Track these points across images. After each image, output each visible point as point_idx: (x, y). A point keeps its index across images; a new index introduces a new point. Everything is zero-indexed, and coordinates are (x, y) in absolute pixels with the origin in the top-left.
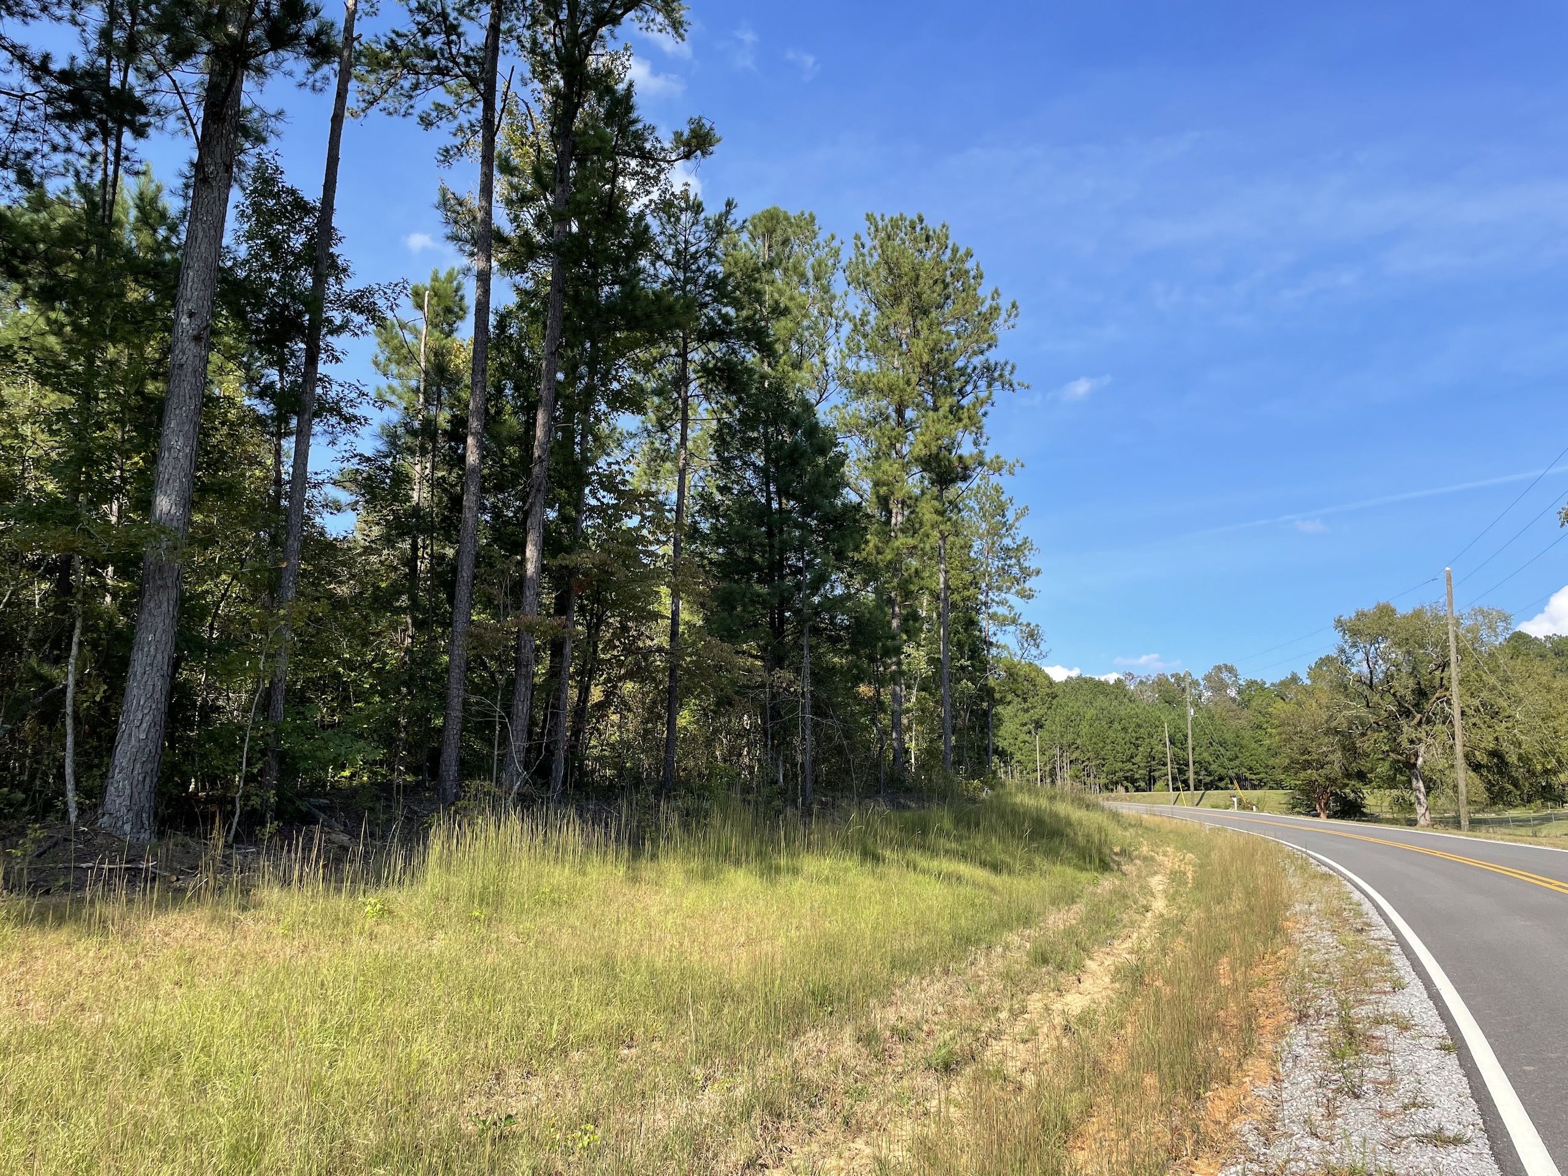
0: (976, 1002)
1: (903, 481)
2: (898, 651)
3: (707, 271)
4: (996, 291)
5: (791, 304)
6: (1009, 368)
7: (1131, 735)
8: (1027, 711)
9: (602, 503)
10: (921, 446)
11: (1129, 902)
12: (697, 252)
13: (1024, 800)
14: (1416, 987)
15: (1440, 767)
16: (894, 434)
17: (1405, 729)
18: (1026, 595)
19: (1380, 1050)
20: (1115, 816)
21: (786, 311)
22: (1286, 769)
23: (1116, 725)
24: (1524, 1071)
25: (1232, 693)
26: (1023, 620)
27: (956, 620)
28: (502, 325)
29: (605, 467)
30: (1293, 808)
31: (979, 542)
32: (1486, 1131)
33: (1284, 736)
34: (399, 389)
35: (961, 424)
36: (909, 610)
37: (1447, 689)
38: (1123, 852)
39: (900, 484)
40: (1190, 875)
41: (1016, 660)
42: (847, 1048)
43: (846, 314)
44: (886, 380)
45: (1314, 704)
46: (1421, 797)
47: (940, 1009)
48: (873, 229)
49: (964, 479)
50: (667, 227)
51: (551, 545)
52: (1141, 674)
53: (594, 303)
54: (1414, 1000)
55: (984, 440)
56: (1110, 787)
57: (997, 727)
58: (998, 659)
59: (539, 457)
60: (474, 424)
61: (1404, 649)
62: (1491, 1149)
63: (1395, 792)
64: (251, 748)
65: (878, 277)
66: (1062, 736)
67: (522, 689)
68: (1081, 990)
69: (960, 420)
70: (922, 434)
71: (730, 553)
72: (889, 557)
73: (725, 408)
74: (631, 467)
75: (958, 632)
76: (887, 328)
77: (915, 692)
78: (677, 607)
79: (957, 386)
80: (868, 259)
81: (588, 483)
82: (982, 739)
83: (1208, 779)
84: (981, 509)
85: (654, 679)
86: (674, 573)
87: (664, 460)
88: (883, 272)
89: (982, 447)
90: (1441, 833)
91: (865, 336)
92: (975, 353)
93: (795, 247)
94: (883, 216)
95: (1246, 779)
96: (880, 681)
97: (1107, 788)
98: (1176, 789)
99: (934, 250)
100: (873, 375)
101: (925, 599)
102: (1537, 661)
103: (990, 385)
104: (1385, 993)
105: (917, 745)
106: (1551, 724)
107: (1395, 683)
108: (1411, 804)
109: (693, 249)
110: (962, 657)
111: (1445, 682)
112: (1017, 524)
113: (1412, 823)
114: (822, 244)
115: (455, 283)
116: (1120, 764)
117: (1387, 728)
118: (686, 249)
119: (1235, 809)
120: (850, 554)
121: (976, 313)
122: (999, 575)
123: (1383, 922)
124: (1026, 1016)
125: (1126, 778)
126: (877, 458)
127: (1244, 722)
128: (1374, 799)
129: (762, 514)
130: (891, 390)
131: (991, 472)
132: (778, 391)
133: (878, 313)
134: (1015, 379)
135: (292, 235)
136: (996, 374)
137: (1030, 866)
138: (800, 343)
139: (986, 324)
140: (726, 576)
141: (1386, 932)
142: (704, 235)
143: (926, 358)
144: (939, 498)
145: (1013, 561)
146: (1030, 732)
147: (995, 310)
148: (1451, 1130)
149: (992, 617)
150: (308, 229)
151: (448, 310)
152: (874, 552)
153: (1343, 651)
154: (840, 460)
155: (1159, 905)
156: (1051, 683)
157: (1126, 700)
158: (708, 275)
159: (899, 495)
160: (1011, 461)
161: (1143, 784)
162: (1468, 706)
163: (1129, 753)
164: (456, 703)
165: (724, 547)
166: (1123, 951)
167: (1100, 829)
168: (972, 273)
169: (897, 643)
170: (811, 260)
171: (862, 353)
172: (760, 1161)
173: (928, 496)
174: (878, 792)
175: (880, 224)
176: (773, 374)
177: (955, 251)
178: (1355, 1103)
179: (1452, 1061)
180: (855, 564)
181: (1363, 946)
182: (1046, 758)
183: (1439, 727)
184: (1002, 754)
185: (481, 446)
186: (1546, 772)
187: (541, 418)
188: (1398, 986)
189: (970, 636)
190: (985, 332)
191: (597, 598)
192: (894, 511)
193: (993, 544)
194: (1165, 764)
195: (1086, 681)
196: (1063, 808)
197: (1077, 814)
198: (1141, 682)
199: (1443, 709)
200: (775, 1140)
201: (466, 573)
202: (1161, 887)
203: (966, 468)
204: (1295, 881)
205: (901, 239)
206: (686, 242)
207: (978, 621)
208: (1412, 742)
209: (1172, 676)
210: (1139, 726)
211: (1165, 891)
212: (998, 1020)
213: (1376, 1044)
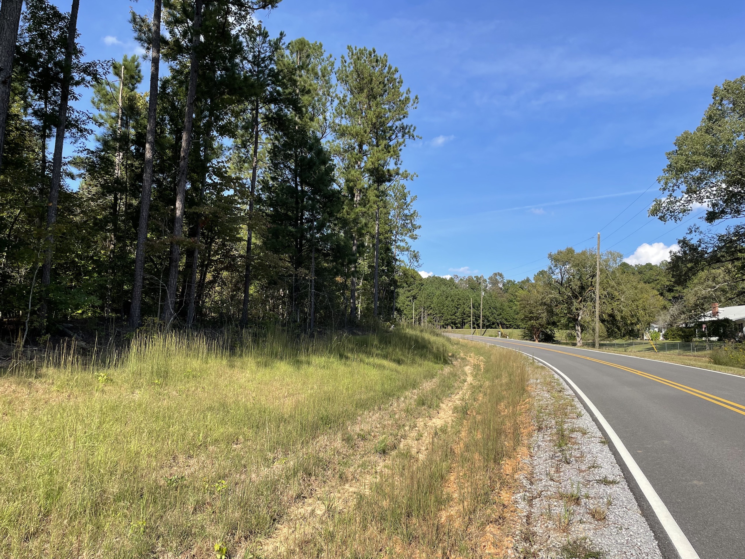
0: (394, 422)
1: (361, 180)
2: (355, 261)
3: (269, 67)
4: (409, 90)
5: (311, 88)
6: (413, 128)
7: (456, 303)
8: (409, 291)
9: (214, 182)
10: (371, 163)
11: (457, 378)
12: (264, 57)
13: (409, 331)
14: (587, 416)
15: (588, 321)
16: (357, 157)
17: (575, 304)
18: (414, 238)
19: (575, 443)
20: (449, 340)
21: (309, 92)
22: (522, 320)
23: (449, 299)
24: (638, 453)
25: (501, 286)
26: (412, 249)
27: (381, 248)
28: (164, 87)
29: (216, 164)
30: (524, 337)
31: (393, 211)
32: (625, 478)
33: (522, 305)
34: (105, 117)
35: (390, 154)
36: (361, 242)
37: (593, 287)
38: (453, 356)
39: (360, 181)
40: (482, 366)
41: (407, 267)
42: (338, 444)
43: (336, 95)
44: (355, 130)
45: (536, 292)
46: (579, 333)
47: (378, 426)
48: (350, 54)
49: (389, 181)
50: (249, 43)
51: (189, 202)
52: (461, 276)
53: (212, 79)
54: (587, 422)
55: (400, 162)
56: (445, 326)
57: (397, 298)
58: (400, 267)
59: (184, 156)
60: (150, 138)
61: (577, 268)
62: (628, 486)
63: (568, 331)
64: (33, 298)
65: (352, 78)
66: (425, 303)
67: (173, 272)
68: (439, 417)
69: (389, 152)
70: (371, 158)
71: (276, 210)
72: (353, 217)
73: (276, 138)
74: (229, 165)
75: (382, 253)
76: (355, 104)
77: (362, 281)
78: (251, 235)
79: (388, 135)
80: (347, 69)
81: (208, 172)
82: (390, 303)
83: (488, 324)
84: (395, 196)
85: (238, 271)
86: (250, 219)
87: (244, 162)
88: (355, 76)
89: (399, 166)
90: (586, 349)
91: (345, 107)
92: (397, 120)
93: (312, 59)
94: (356, 47)
95: (504, 324)
96: (347, 276)
97: (443, 327)
98: (474, 328)
99: (380, 67)
100: (349, 127)
101: (367, 237)
102: (632, 276)
103: (403, 136)
104: (574, 418)
105: (362, 305)
106: (636, 303)
107: (572, 283)
108: (574, 337)
109: (262, 56)
110: (383, 266)
111: (593, 283)
112: (411, 204)
113: (574, 345)
114: (326, 59)
115: (136, 63)
116: (450, 316)
117: (567, 303)
118: (259, 55)
119: (499, 338)
120: (336, 214)
121: (398, 100)
122: (402, 228)
123: (569, 388)
124: (416, 428)
125: (452, 323)
126: (348, 168)
127: (505, 299)
128: (559, 334)
129: (293, 191)
130: (357, 135)
131: (403, 178)
132: (303, 131)
133: (352, 96)
134: (415, 134)
135: (52, 31)
136: (407, 131)
137: (413, 362)
138: (313, 108)
139: (403, 106)
140: (274, 222)
141: (571, 392)
142: (268, 49)
143: (374, 120)
144: (377, 189)
145: (409, 221)
146: (410, 301)
147: (407, 99)
148: (611, 478)
149: (398, 247)
150: (61, 28)
151: (132, 77)
152: (346, 214)
153: (551, 268)
154: (331, 169)
155: (470, 379)
156: (421, 279)
157: (454, 287)
158: (270, 70)
159: (359, 187)
160: (412, 174)
161: (459, 325)
162: (602, 294)
163: (454, 311)
164: (139, 279)
165: (273, 208)
166: (456, 400)
167: (443, 346)
168: (397, 80)
169: (355, 257)
170: (320, 67)
171: (343, 116)
172: (302, 496)
173: (373, 188)
174: (343, 327)
175: (354, 51)
176: (301, 122)
177: (390, 68)
178: (568, 466)
179: (606, 448)
180: (337, 219)
181: (561, 398)
182: (417, 313)
183: (589, 303)
184: (400, 311)
185: (153, 149)
186: (632, 324)
187: (184, 136)
188: (579, 416)
189: (387, 255)
190: (403, 109)
191: (211, 230)
192: (356, 194)
193: (400, 212)
194: (470, 317)
195: (436, 278)
196: (427, 336)
197: (433, 338)
198: (461, 279)
199: (591, 295)
200: (309, 485)
201: (144, 214)
202: (470, 372)
203: (391, 175)
204: (529, 370)
205: (364, 60)
206: (259, 52)
207: (391, 249)
208: (577, 309)
209: (475, 277)
210: (459, 299)
211: (471, 373)
212: (405, 431)
213: (573, 440)
